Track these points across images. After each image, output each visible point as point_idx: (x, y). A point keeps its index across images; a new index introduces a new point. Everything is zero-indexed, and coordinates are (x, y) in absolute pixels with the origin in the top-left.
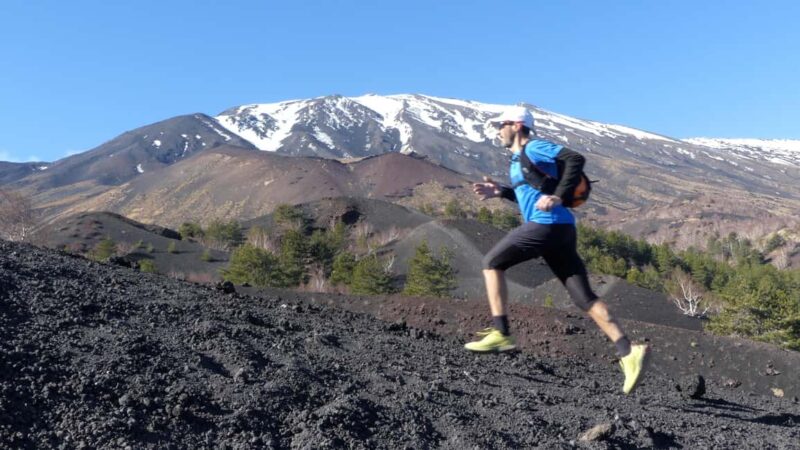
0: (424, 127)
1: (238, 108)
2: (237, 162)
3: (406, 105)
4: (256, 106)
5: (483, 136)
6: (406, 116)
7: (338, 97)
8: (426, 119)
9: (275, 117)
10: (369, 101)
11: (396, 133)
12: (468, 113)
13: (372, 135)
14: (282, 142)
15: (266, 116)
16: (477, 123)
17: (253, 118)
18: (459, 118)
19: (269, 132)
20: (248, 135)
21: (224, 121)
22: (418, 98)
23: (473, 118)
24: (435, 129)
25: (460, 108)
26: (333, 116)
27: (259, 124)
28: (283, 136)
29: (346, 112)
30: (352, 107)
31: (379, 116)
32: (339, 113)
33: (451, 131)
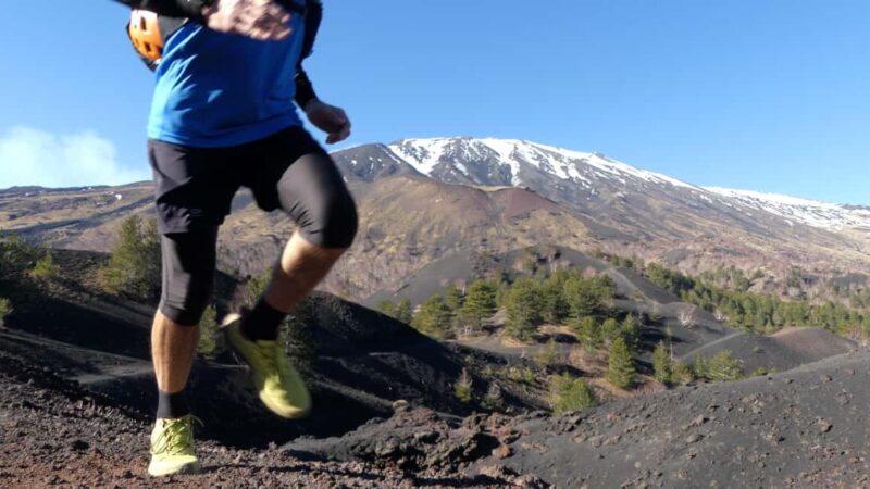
0: (527, 164)
1: (402, 141)
2: (417, 185)
3: (516, 148)
4: (415, 141)
5: (567, 174)
6: (516, 156)
7: (470, 138)
8: (529, 158)
9: (428, 149)
10: (490, 142)
11: (508, 167)
12: (558, 157)
13: (492, 167)
14: (433, 167)
15: (422, 148)
16: (563, 165)
17: (414, 149)
18: (551, 159)
19: (424, 159)
20: (411, 160)
21: (394, 149)
22: (525, 143)
23: (561, 161)
24: (536, 168)
25: (552, 153)
26: (467, 152)
27: (418, 154)
28: (434, 164)
29: (475, 149)
30: (479, 147)
31: (497, 154)
32: (471, 150)
33: (546, 169)
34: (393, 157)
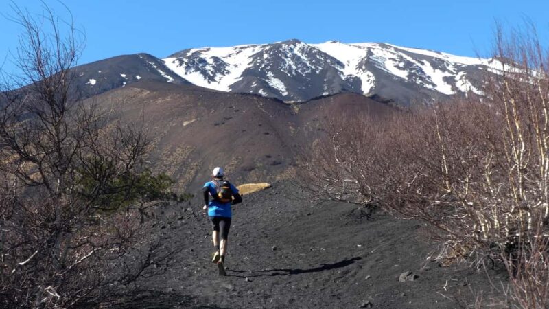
0: (389, 76)
1: (189, 51)
2: (155, 98)
3: (370, 53)
4: (208, 50)
5: (454, 88)
6: (369, 64)
7: (296, 42)
8: (391, 67)
9: (226, 60)
10: (328, 48)
11: (357, 82)
12: (437, 64)
13: (330, 82)
15: (216, 59)
16: (447, 74)
17: (203, 61)
18: (427, 68)
19: (218, 75)
21: (171, 63)
22: (383, 46)
23: (444, 70)
24: (401, 80)
25: (429, 59)
26: (289, 62)
27: (208, 68)
28: (233, 81)
29: (304, 57)
30: (311, 53)
31: (340, 64)
32: (296, 58)
33: (419, 82)
34: (162, 73)
